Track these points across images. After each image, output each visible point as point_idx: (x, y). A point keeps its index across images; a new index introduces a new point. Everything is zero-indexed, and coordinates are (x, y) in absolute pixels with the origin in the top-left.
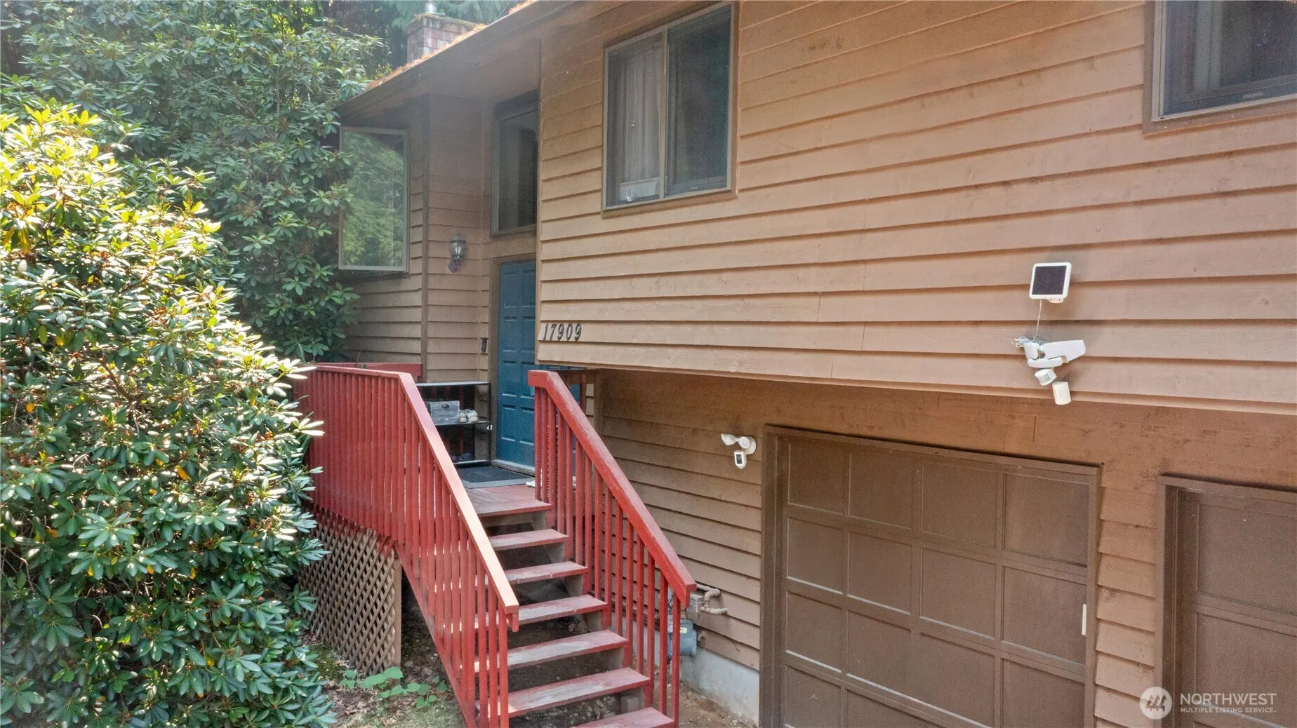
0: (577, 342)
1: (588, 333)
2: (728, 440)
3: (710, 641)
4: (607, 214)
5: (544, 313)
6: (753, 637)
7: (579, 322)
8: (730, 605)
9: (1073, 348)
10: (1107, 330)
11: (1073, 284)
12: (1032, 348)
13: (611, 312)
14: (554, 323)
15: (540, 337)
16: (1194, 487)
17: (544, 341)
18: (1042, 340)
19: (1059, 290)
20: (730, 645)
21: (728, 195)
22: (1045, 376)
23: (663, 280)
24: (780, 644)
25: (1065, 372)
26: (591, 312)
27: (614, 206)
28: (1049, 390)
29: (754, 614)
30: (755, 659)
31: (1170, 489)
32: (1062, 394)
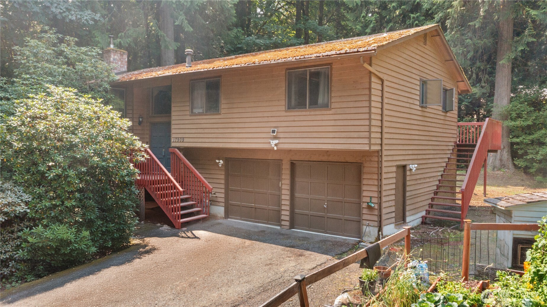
0: (183, 142)
1: (185, 140)
2: (217, 161)
3: (213, 203)
4: (190, 116)
5: (173, 136)
6: (223, 200)
7: (183, 138)
8: (217, 195)
9: (276, 141)
10: (281, 139)
11: (277, 132)
12: (271, 141)
13: (191, 136)
14: (176, 138)
15: (172, 141)
16: (294, 162)
17: (174, 142)
18: (273, 140)
19: (275, 133)
20: (218, 203)
21: (220, 114)
22: (273, 146)
23: (205, 129)
24: (228, 201)
25: (276, 145)
26: (187, 136)
27: (193, 114)
28: (274, 148)
29: (223, 195)
30: (223, 204)
31: (291, 163)
32: (275, 148)
